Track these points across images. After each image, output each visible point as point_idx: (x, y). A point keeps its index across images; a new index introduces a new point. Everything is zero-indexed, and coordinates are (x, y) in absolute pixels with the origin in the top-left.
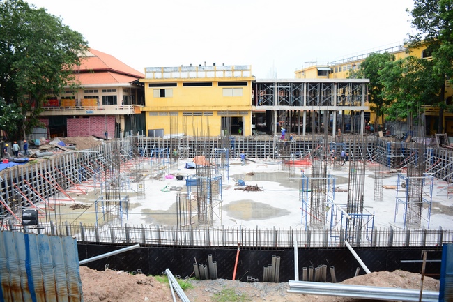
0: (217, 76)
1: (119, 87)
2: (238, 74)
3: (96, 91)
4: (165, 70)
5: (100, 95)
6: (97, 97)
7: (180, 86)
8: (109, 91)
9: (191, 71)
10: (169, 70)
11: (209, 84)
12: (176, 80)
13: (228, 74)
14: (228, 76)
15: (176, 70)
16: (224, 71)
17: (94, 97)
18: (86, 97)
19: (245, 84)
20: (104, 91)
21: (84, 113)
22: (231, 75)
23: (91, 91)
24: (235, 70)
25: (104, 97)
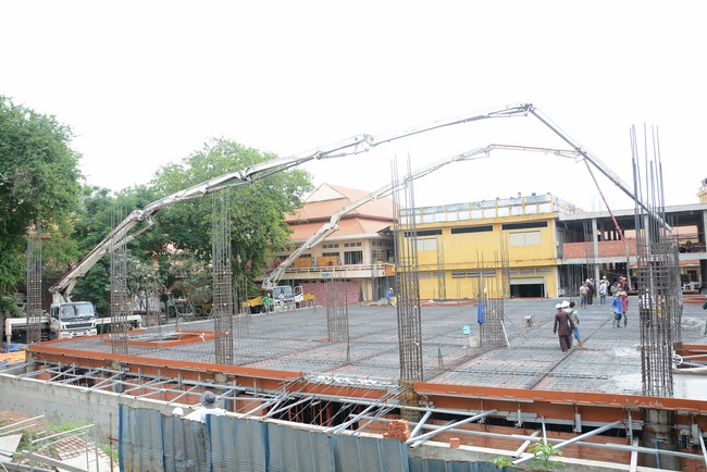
0: (500, 215)
1: (364, 239)
2: (531, 209)
3: (337, 246)
4: (426, 211)
5: (342, 250)
6: (338, 254)
7: (447, 235)
8: (353, 245)
9: (461, 210)
10: (430, 211)
11: (488, 228)
12: (439, 225)
13: (515, 211)
14: (516, 214)
15: (441, 210)
16: (510, 206)
17: (334, 254)
18: (324, 255)
19: (543, 224)
20: (346, 245)
21: (320, 276)
22: (521, 213)
23: (331, 246)
24: (526, 204)
25: (346, 253)
